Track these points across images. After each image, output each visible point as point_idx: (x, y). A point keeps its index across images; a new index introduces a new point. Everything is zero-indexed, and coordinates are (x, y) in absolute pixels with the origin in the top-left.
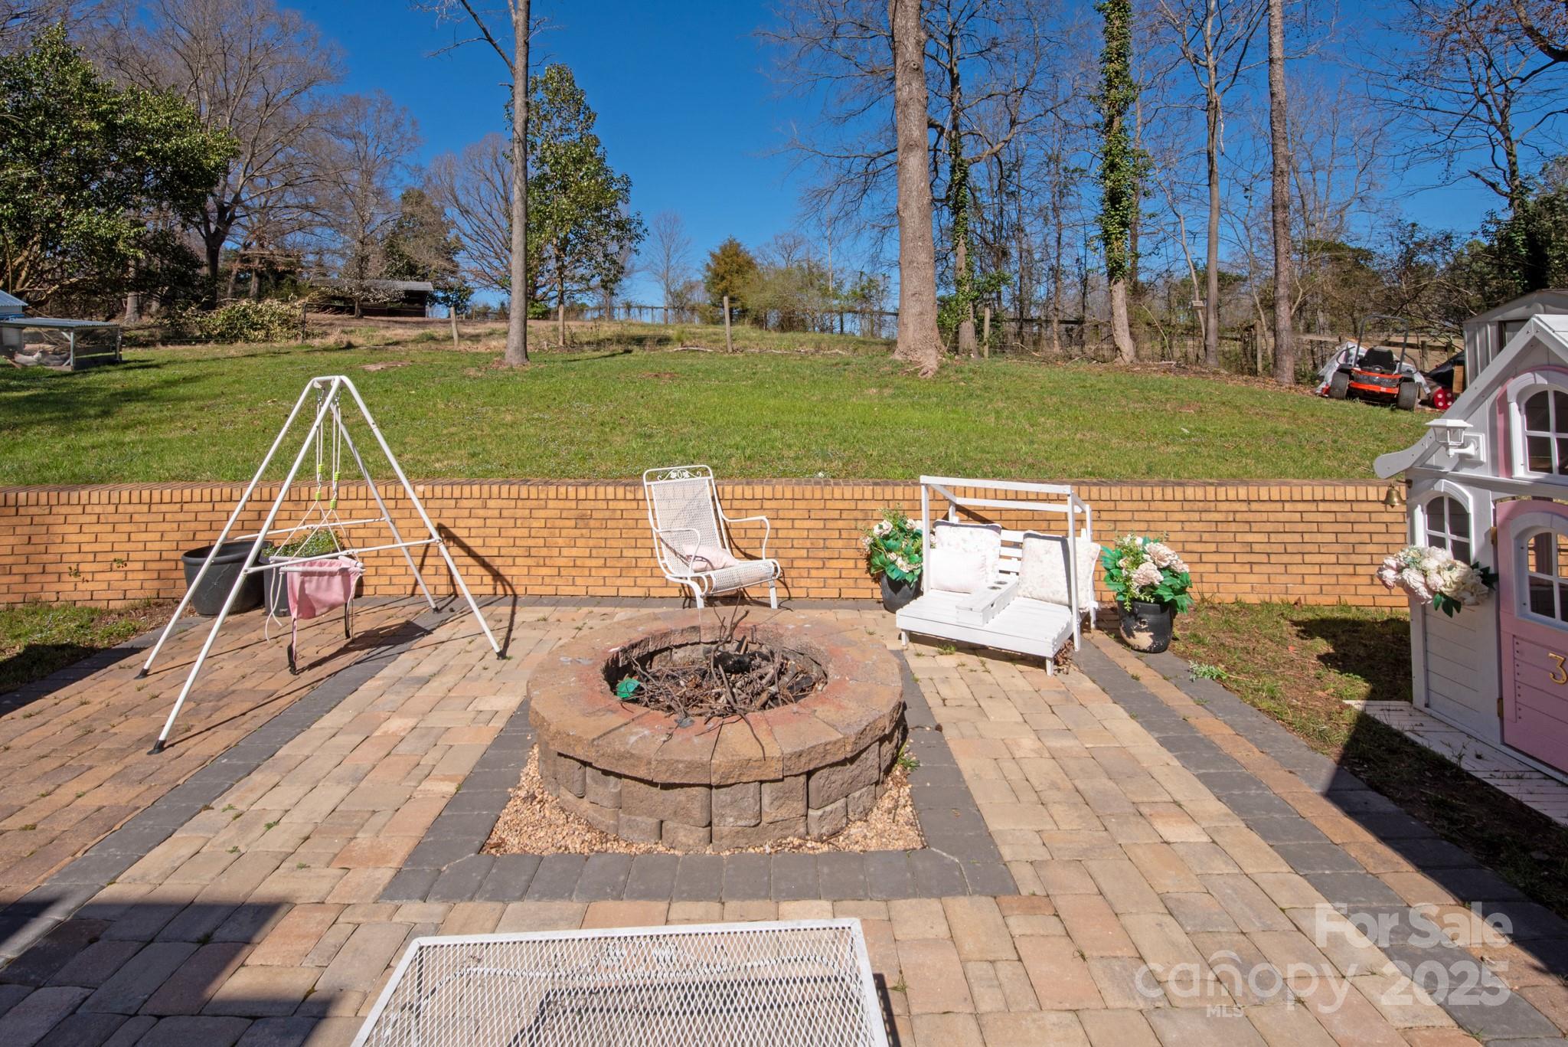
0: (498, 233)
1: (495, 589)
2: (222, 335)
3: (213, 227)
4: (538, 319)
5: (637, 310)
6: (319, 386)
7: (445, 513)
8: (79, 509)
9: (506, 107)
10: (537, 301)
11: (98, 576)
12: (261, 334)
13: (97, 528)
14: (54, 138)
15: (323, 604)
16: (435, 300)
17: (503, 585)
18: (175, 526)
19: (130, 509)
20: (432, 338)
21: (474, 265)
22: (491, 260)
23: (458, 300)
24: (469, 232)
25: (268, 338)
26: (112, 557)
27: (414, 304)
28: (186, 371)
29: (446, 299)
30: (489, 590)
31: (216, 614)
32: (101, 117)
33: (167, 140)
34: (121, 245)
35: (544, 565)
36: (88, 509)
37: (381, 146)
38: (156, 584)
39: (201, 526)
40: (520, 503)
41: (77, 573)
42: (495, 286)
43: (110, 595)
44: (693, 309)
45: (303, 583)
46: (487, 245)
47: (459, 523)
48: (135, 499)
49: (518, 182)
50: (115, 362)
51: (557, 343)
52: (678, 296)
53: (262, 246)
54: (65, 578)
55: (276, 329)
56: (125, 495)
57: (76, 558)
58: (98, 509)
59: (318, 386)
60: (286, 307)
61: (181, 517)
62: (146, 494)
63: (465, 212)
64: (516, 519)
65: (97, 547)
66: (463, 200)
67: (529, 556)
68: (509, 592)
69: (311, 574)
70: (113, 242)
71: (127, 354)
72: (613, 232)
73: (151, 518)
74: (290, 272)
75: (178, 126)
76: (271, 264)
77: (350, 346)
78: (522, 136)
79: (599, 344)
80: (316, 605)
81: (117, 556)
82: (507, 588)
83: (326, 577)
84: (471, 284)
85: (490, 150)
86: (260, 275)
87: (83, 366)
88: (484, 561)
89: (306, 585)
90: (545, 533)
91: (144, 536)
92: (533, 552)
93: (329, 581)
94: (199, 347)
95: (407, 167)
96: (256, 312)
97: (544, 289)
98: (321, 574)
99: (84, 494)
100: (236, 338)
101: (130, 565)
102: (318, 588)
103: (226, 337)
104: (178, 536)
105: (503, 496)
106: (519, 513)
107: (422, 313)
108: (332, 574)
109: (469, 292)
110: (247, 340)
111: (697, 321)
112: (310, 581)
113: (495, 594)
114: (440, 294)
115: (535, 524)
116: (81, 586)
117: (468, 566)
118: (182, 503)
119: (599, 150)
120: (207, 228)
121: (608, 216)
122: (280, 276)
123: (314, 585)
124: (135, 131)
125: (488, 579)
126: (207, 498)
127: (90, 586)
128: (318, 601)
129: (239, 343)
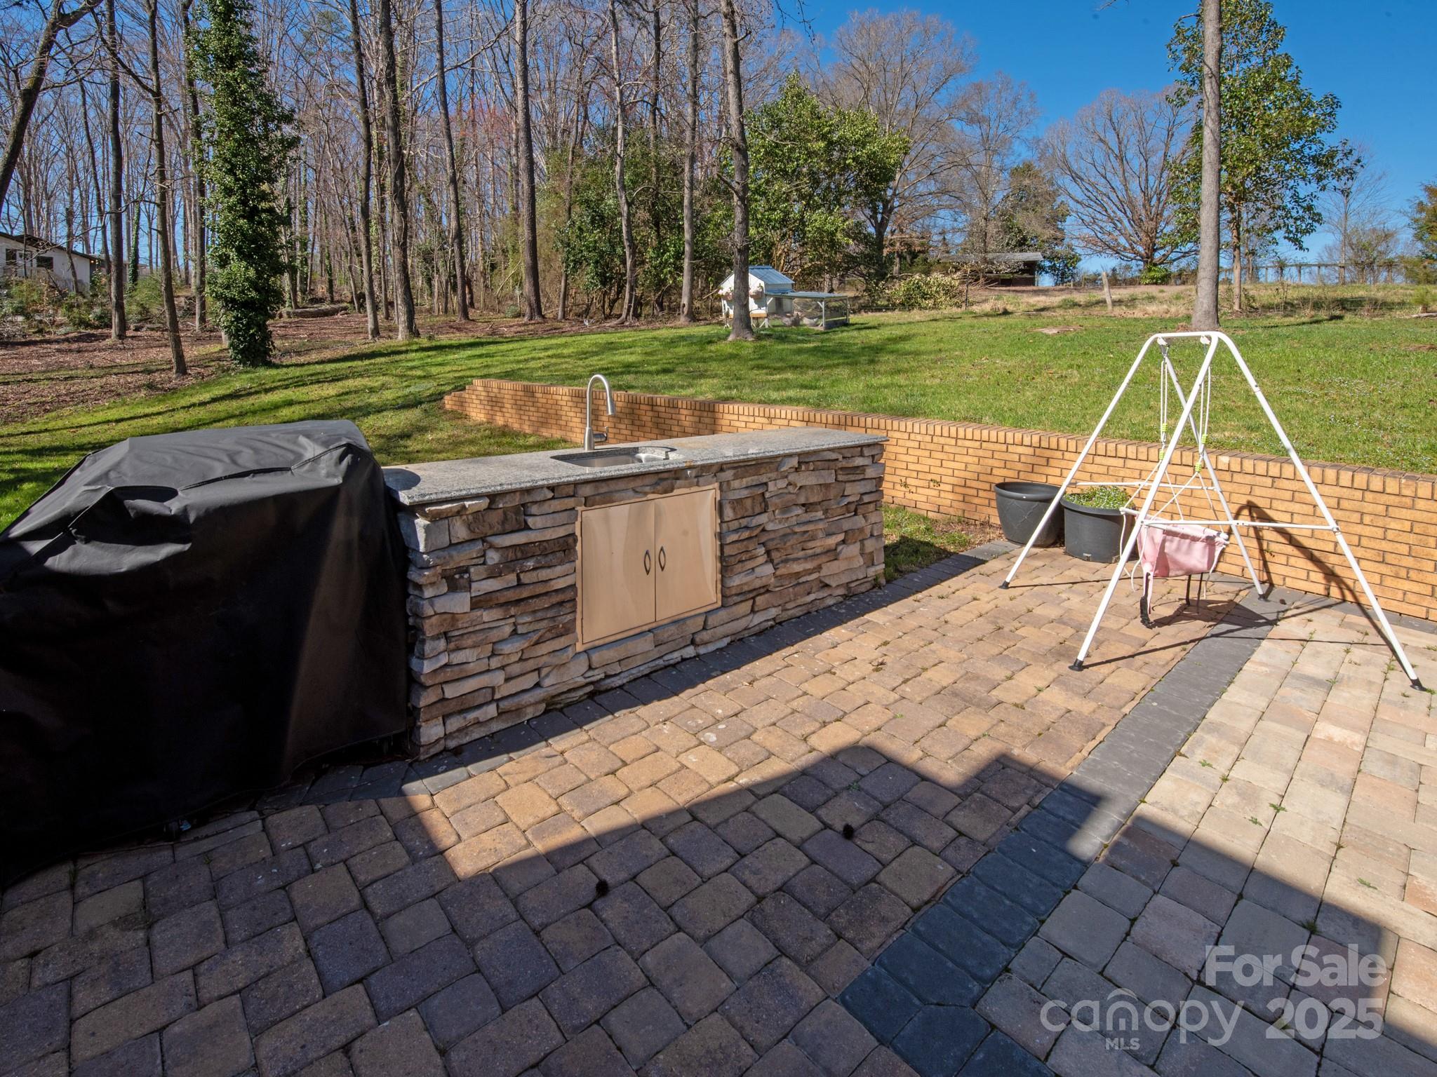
0: (1113, 196)
1: (1328, 589)
2: (902, 304)
3: (879, 216)
4: (1156, 283)
5: (1294, 270)
6: (1164, 343)
7: (1257, 491)
8: (906, 436)
9: (1169, 46)
10: (1155, 265)
11: (920, 490)
12: (930, 303)
13: (919, 452)
14: (798, 159)
15: (1180, 566)
16: (1042, 269)
17: (1341, 589)
18: (976, 460)
19: (942, 440)
20: (1075, 305)
21: (1086, 232)
22: (1104, 225)
23: (1065, 271)
24: (1080, 196)
25: (935, 307)
26: (930, 477)
27: (1026, 275)
28: (898, 332)
29: (1053, 268)
30: (1320, 589)
31: (1024, 544)
32: (823, 137)
33: (864, 147)
34: (839, 235)
35: (1408, 578)
36: (912, 436)
37: (1002, 125)
38: (962, 506)
39: (997, 463)
40: (1369, 496)
41: (906, 485)
42: (1109, 251)
43: (928, 506)
44: (1390, 265)
45: (1164, 541)
46: (1099, 209)
47: (1276, 504)
48: (946, 434)
49: (1210, 122)
50: (846, 324)
51: (1231, 307)
52: (1364, 248)
53: (902, 231)
54: (898, 487)
55: (942, 298)
56: (938, 429)
57: (905, 473)
58: (919, 438)
59: (1161, 342)
60: (947, 279)
61: (981, 453)
62: (953, 430)
63: (1076, 178)
64: (1362, 514)
65: (918, 467)
66: (1075, 167)
67: (1383, 562)
68: (1349, 597)
69: (1174, 534)
70: (832, 234)
71: (853, 318)
72: (1311, 169)
73: (958, 450)
74: (923, 252)
75: (868, 135)
76: (909, 245)
77: (1006, 313)
78: (1214, 69)
79: (1289, 307)
80: (1171, 566)
81: (934, 477)
82: (1347, 593)
83: (1188, 541)
84: (1079, 251)
85: (1105, 109)
86: (901, 256)
87: (830, 326)
88: (1312, 555)
89: (1167, 544)
90: (1412, 539)
91: (952, 465)
92: (1389, 558)
93: (1190, 545)
94: (889, 313)
95: (1025, 141)
96: (927, 284)
97: (1162, 252)
98: (1184, 536)
99: (909, 424)
100: (912, 307)
101: (943, 487)
102: (1178, 549)
103: (908, 304)
104: (978, 468)
105: (1342, 483)
106: (1368, 508)
107: (1031, 282)
108: (1194, 539)
109: (1075, 259)
110: (921, 308)
111: (1400, 280)
112: (1172, 541)
113: (1328, 595)
114: (1047, 264)
115: (1393, 525)
116: (909, 496)
117: (1288, 556)
118: (982, 441)
119: (1292, 71)
120: (876, 219)
121: (1300, 151)
122: (914, 255)
123: (1174, 545)
124: (843, 143)
125: (1318, 576)
126: (1001, 439)
127: (915, 497)
128: (1176, 562)
129: (915, 311)
